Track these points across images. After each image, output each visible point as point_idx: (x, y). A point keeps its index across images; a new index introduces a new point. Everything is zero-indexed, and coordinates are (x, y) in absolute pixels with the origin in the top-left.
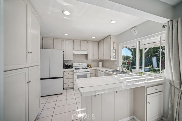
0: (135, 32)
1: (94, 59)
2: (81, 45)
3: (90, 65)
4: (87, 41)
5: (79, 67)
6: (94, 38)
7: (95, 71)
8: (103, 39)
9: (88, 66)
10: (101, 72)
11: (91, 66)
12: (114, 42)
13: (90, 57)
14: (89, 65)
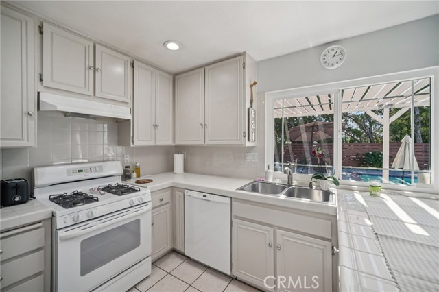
0: (337, 58)
1: (158, 143)
2: (95, 70)
3: (137, 170)
4: (129, 60)
5: (84, 189)
6: (173, 46)
7: (168, 193)
8: (203, 67)
9: (126, 176)
10: (209, 197)
11: (138, 176)
12: (255, 83)
13: (141, 136)
14: (131, 169)
